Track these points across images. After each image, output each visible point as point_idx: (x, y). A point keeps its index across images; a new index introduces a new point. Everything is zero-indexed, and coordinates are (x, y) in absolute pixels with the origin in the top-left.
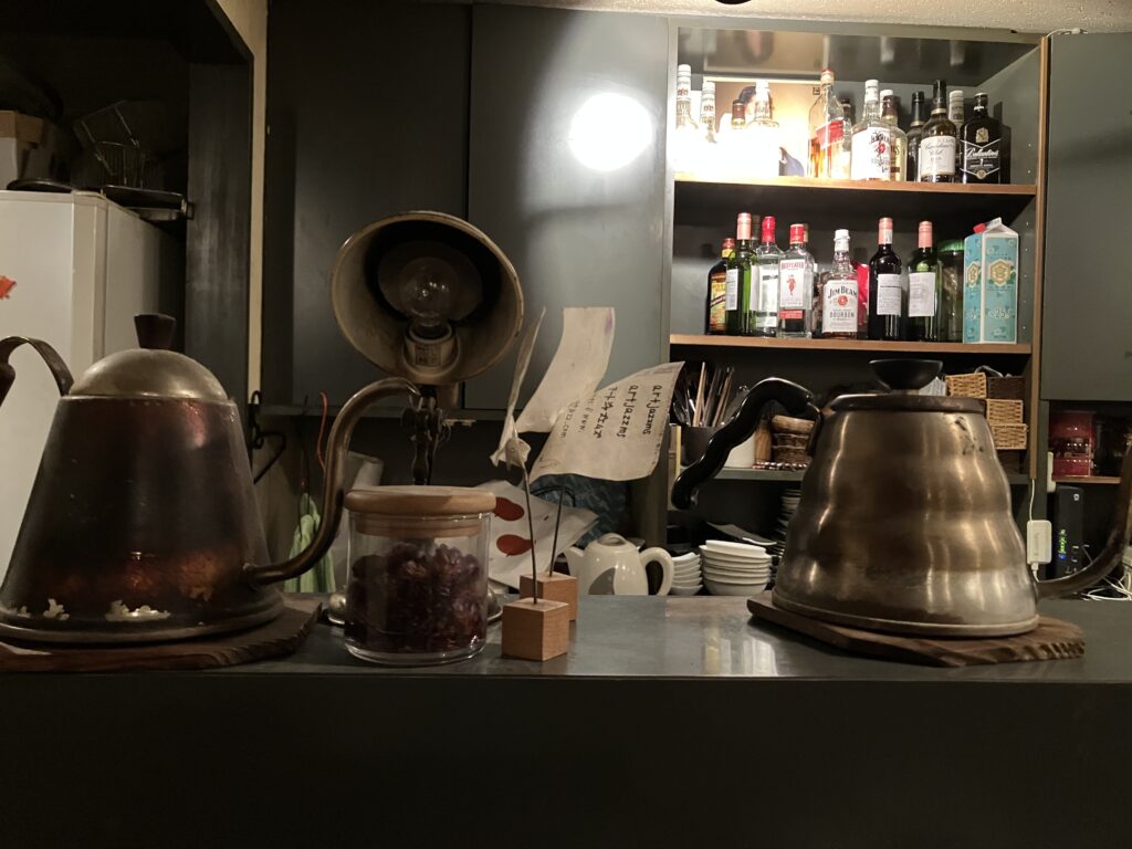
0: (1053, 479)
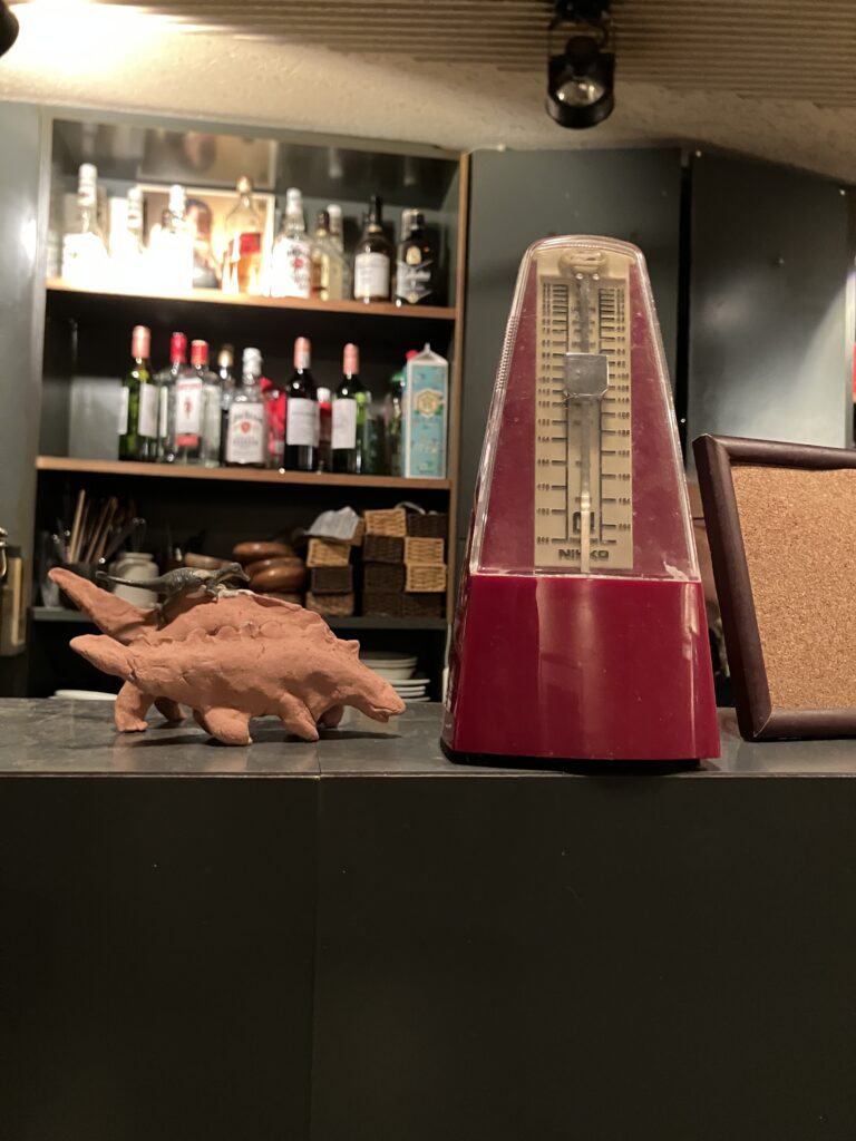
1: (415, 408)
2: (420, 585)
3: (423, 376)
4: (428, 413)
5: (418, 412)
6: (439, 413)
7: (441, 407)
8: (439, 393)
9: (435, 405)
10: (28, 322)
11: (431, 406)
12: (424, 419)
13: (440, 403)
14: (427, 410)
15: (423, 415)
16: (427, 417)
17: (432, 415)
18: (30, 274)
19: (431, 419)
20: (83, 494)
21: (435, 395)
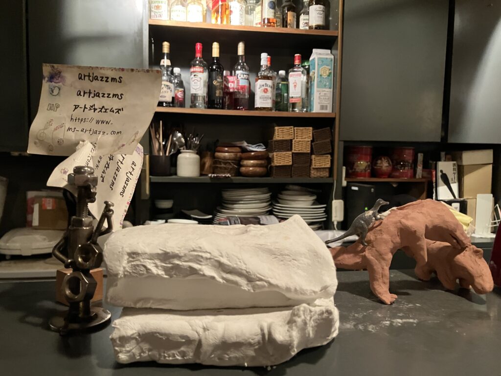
0: (345, 180)
1: (320, 74)
2: (319, 165)
3: (323, 61)
4: (325, 76)
5: (321, 75)
6: (329, 76)
7: (330, 73)
8: (330, 68)
9: (328, 72)
10: (141, 41)
11: (326, 73)
12: (323, 78)
13: (330, 71)
14: (325, 75)
15: (323, 76)
16: (325, 77)
17: (326, 76)
18: (141, 17)
19: (326, 78)
20: (161, 122)
21: (328, 69)
